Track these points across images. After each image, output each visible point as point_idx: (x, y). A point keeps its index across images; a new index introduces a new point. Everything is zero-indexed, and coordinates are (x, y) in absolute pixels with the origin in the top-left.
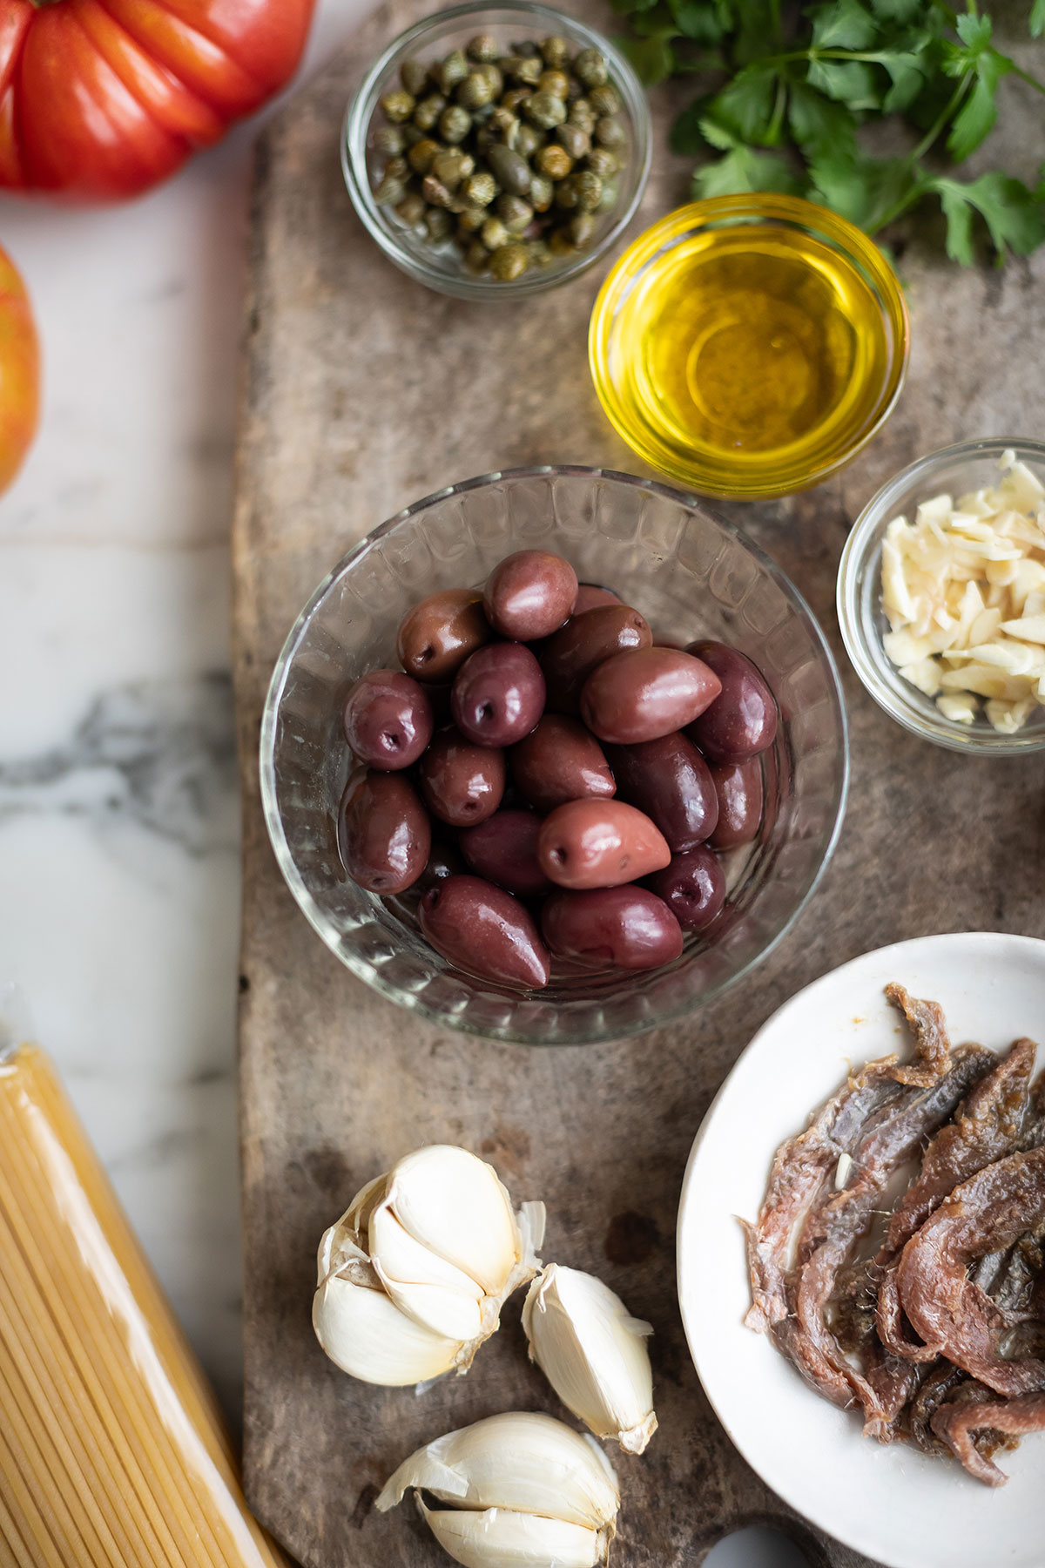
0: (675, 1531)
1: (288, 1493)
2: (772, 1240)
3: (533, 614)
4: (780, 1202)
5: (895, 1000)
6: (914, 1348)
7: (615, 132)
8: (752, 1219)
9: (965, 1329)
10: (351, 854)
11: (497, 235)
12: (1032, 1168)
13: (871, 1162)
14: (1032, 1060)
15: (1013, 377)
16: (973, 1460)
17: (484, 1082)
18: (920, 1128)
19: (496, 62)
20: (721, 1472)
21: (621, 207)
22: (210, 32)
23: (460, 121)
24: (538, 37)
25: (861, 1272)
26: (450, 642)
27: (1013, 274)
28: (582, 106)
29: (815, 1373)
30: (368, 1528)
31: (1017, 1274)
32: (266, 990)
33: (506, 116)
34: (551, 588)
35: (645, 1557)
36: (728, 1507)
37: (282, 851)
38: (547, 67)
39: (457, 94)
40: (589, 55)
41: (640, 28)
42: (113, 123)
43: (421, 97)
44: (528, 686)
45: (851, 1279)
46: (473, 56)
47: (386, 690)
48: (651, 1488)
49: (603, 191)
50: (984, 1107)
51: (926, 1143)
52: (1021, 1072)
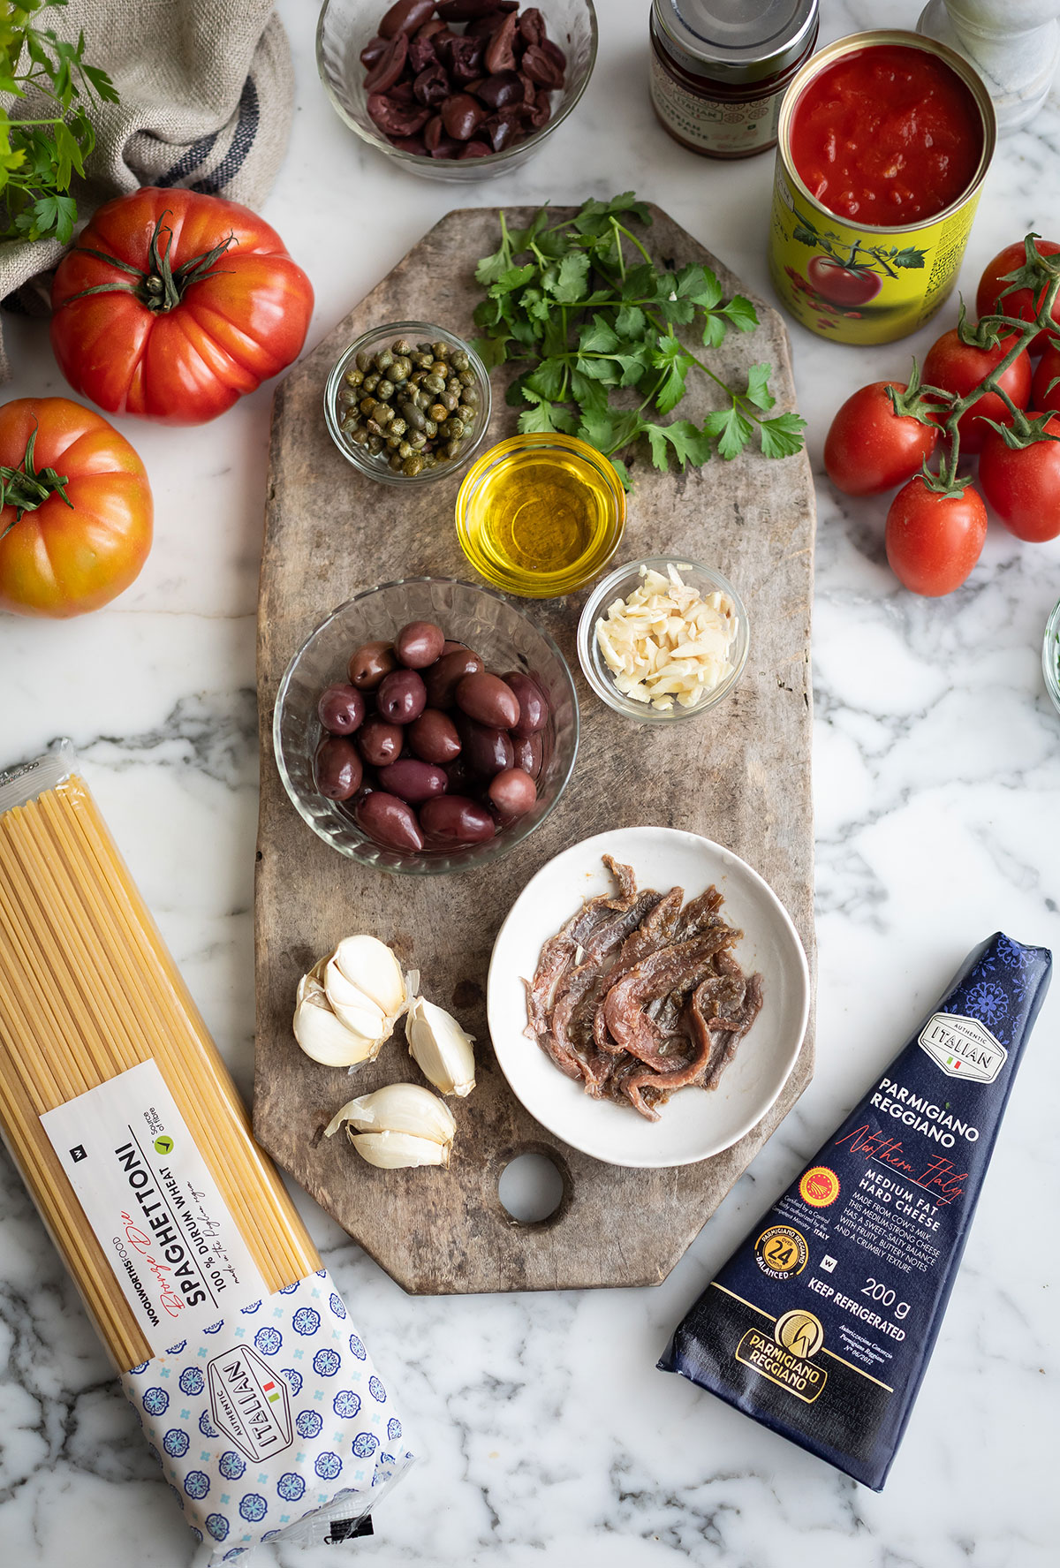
0: (486, 1151)
1: (277, 1129)
2: (541, 991)
3: (420, 654)
4: (545, 971)
5: (608, 863)
6: (612, 1047)
7: (473, 396)
8: (530, 980)
9: (640, 1037)
10: (320, 779)
11: (407, 451)
12: (678, 954)
13: (594, 950)
14: (681, 898)
15: (689, 533)
16: (640, 1104)
17: (389, 910)
18: (621, 933)
19: (408, 356)
20: (511, 1119)
21: (475, 436)
22: (251, 334)
23: (388, 388)
24: (433, 342)
25: (586, 1007)
26: (376, 669)
27: (692, 476)
28: (455, 381)
29: (560, 1059)
30: (320, 1147)
31: (669, 1010)
32: (272, 858)
33: (413, 387)
34: (430, 641)
35: (469, 1164)
36: (515, 1137)
37: (284, 774)
38: (436, 359)
39: (387, 374)
40: (459, 354)
41: (491, 334)
42: (198, 382)
43: (367, 374)
44: (417, 693)
45: (581, 1011)
46: (396, 351)
47: (340, 693)
48: (474, 1128)
49: (466, 429)
50: (654, 921)
51: (623, 941)
52: (674, 904)
